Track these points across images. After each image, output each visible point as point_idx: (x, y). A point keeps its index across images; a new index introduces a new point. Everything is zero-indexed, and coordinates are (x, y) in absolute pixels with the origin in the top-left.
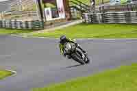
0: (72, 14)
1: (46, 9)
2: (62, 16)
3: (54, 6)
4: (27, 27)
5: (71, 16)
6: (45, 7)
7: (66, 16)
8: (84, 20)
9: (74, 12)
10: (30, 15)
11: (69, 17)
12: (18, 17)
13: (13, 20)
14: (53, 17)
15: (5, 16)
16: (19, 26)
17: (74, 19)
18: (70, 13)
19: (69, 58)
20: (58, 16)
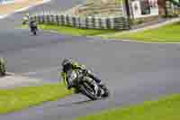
0: (169, 10)
2: (155, 12)
5: (166, 12)
7: (160, 12)
9: (170, 8)
10: (112, 11)
11: (164, 14)
12: (96, 13)
13: (90, 17)
14: (143, 13)
15: (80, 11)
16: (97, 25)
17: (171, 17)
20: (149, 13)
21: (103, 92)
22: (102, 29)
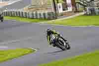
0: (77, 8)
1: (58, 4)
2: (70, 9)
3: (64, 3)
4: (45, 17)
6: (58, 2)
7: (73, 9)
8: (85, 12)
9: (78, 7)
11: (75, 10)
12: (38, 10)
13: (34, 12)
14: (64, 10)
16: (39, 16)
17: (79, 12)
18: (76, 7)
19: (54, 46)
20: (67, 9)
21: (68, 47)
22: (41, 19)
